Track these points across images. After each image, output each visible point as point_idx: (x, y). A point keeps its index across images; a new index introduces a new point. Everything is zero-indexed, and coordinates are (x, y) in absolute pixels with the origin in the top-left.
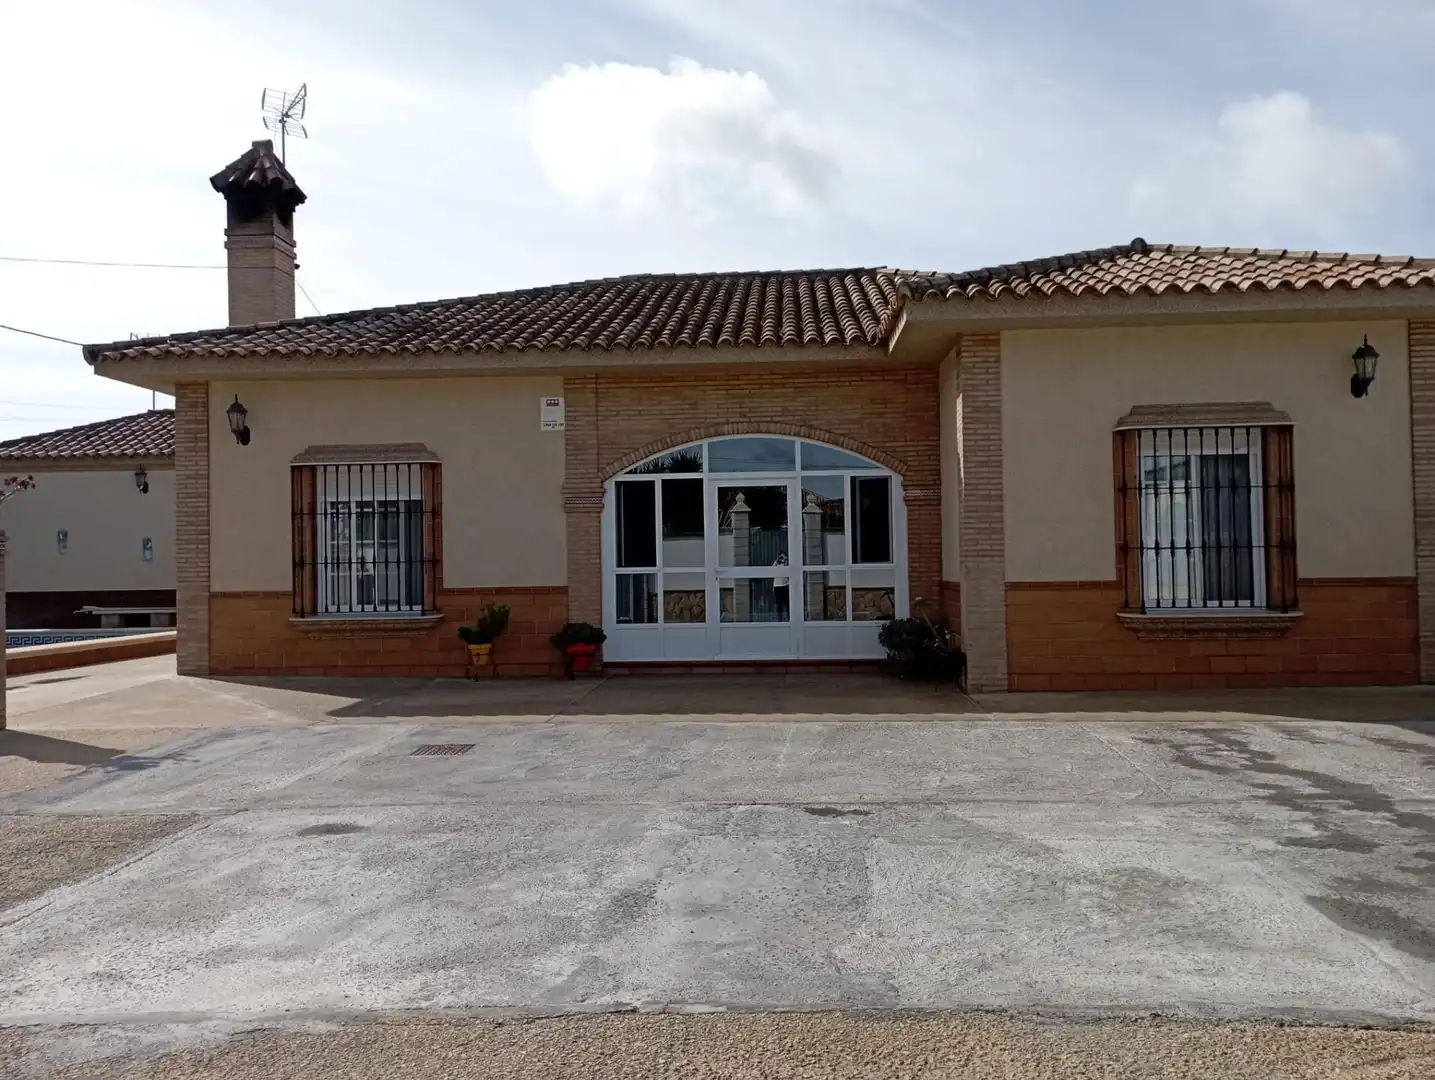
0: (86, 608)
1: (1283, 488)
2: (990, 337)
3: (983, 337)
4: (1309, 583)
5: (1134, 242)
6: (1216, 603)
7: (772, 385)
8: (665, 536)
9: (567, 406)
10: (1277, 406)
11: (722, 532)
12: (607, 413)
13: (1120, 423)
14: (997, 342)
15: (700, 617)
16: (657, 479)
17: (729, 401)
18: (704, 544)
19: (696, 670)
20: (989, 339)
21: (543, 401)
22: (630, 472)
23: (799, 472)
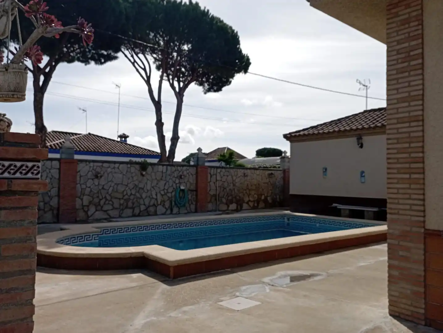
0: (334, 205)
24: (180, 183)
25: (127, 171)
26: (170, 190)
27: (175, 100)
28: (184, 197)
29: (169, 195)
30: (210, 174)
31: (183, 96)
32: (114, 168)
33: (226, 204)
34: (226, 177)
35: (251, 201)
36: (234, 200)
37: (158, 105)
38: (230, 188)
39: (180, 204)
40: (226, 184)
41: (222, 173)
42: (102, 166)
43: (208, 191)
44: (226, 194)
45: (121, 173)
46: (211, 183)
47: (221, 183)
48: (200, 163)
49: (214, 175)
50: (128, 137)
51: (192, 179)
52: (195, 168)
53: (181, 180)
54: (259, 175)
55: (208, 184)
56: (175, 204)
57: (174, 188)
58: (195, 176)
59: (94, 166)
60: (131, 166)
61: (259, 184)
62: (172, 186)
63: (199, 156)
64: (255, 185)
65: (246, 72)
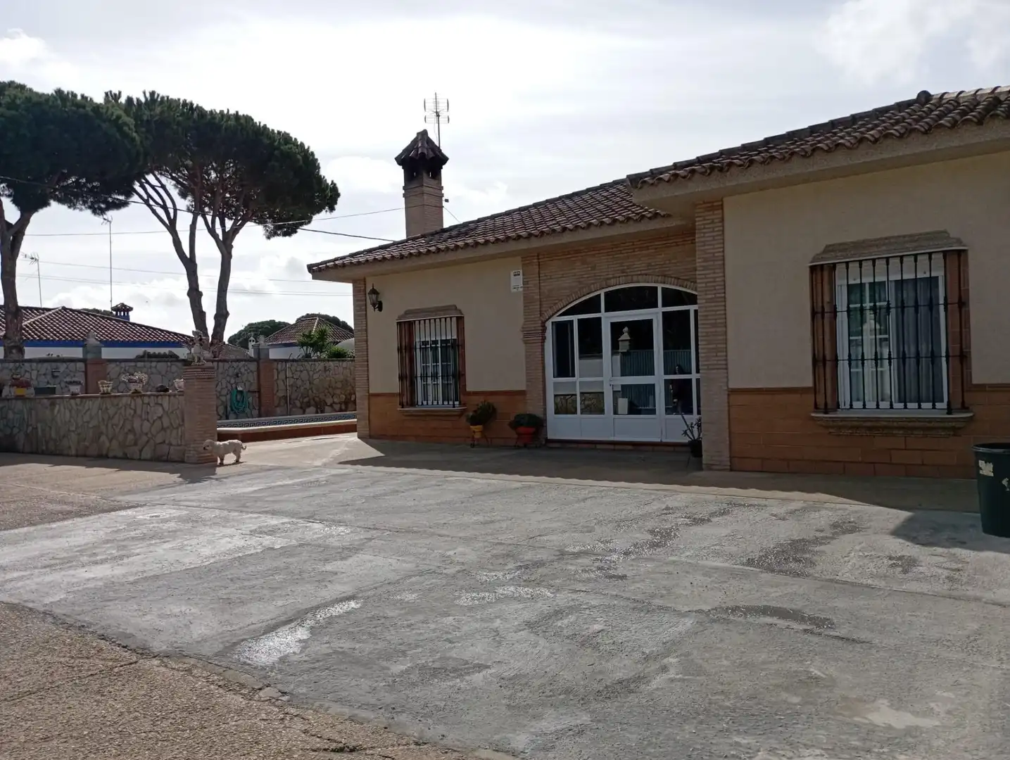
1: (961, 304)
2: (715, 204)
3: (709, 205)
4: (981, 388)
5: (919, 95)
6: (916, 405)
7: (641, 249)
8: (580, 358)
9: (523, 275)
10: (953, 234)
11: (613, 354)
12: (545, 278)
13: (814, 260)
14: (722, 207)
15: (602, 411)
16: (575, 318)
17: (615, 262)
18: (602, 363)
19: (599, 446)
20: (715, 205)
21: (512, 274)
22: (560, 315)
23: (661, 309)
24: (237, 384)
25: (167, 372)
26: (224, 392)
27: (217, 255)
28: (243, 402)
29: (223, 399)
30: (277, 370)
31: (232, 247)
32: (151, 367)
33: (301, 408)
34: (299, 373)
35: (336, 404)
36: (312, 402)
37: (190, 264)
38: (305, 386)
39: (238, 409)
40: (299, 383)
41: (293, 368)
42: (136, 366)
43: (275, 392)
44: (300, 395)
45: (160, 373)
46: (279, 382)
47: (292, 380)
48: (262, 356)
49: (282, 371)
50: (131, 309)
51: (252, 378)
52: (256, 363)
53: (237, 379)
54: (346, 368)
55: (275, 383)
56: (232, 410)
57: (229, 390)
58: (255, 373)
59: (125, 367)
60: (172, 365)
61: (346, 380)
62: (227, 387)
63: (260, 347)
64: (342, 382)
65: (332, 209)
